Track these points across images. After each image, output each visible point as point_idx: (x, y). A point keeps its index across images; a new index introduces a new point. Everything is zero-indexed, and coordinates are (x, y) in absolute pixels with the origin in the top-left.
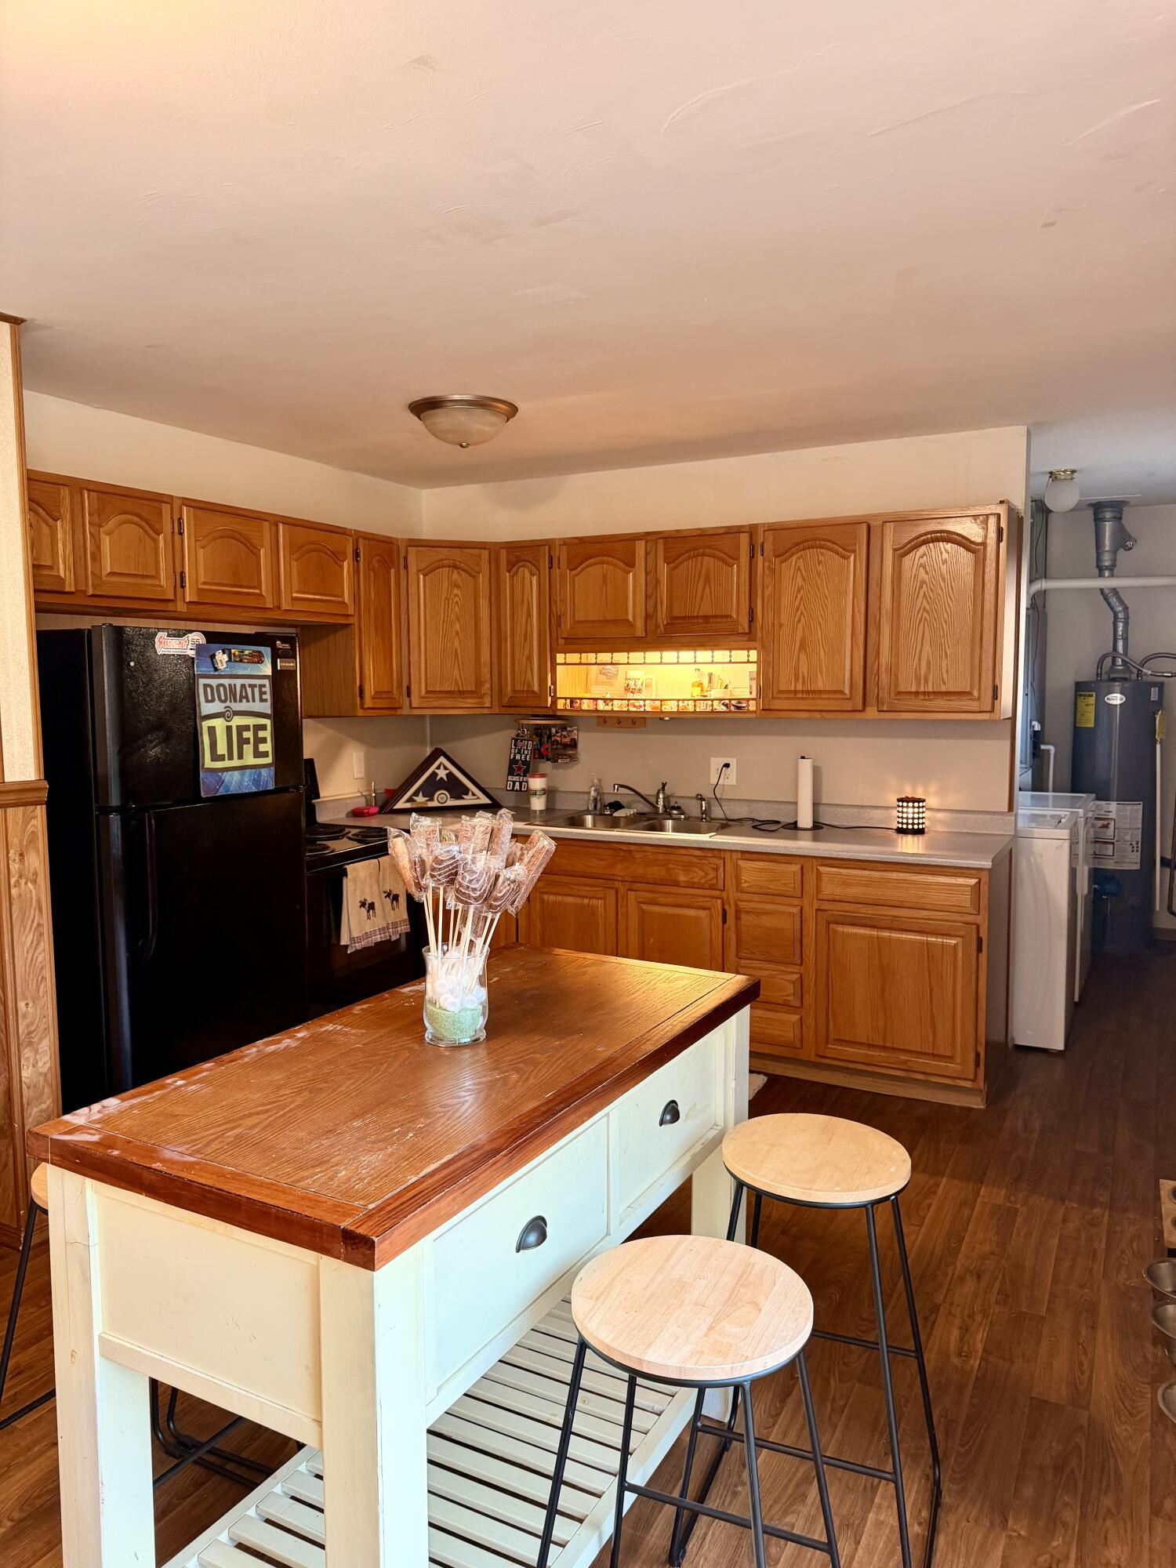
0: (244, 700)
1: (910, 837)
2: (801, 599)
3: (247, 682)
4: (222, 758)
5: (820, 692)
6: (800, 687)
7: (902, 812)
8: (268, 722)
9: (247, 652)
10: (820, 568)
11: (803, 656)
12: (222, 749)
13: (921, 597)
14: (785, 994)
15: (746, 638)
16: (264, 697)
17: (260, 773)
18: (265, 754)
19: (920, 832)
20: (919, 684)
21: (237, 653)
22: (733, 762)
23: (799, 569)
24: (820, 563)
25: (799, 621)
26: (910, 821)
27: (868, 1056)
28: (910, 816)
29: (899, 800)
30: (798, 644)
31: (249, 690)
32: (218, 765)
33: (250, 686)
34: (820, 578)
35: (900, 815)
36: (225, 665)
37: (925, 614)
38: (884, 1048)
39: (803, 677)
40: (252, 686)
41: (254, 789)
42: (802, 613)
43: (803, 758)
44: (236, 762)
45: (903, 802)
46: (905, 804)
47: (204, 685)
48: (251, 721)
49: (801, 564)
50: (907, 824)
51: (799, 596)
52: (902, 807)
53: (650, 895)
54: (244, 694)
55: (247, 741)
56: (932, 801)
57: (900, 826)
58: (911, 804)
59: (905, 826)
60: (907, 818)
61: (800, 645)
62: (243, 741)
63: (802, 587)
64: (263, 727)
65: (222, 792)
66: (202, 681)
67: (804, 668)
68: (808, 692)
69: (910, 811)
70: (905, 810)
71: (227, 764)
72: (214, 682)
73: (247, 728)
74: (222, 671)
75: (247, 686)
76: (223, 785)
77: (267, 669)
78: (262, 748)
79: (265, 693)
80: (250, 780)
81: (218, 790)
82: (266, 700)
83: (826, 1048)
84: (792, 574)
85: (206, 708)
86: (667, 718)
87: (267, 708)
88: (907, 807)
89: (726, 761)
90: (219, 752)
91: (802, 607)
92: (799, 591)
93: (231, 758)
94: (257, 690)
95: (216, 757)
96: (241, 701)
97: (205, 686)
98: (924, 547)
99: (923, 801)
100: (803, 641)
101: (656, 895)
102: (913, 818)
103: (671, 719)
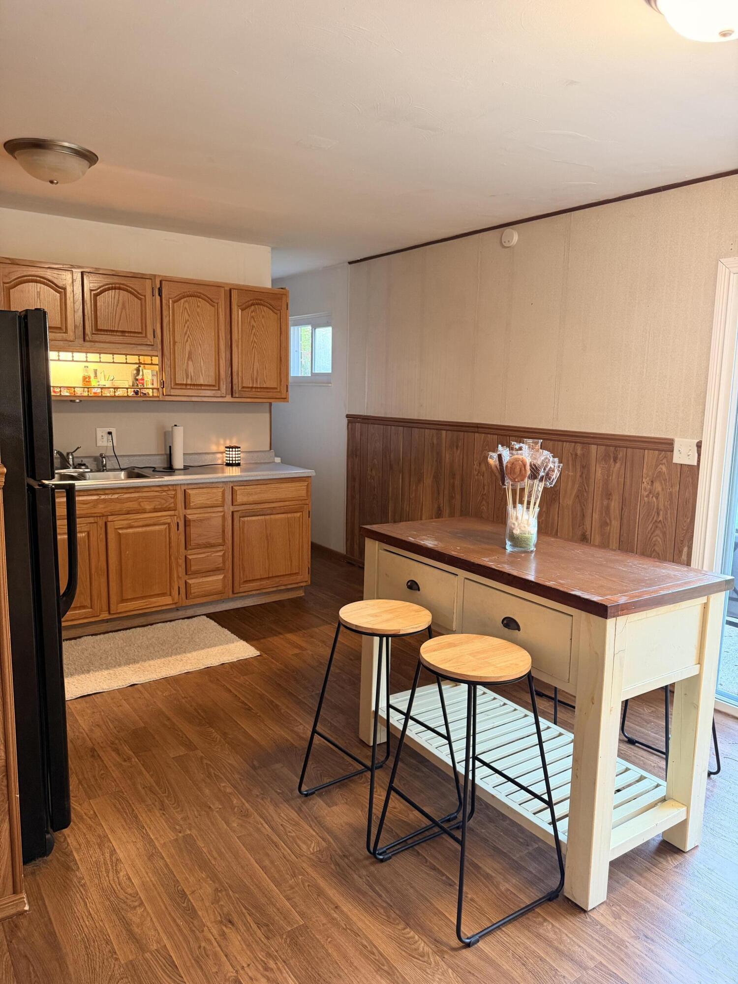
1: (234, 468)
2: (188, 327)
5: (201, 385)
6: (189, 382)
7: (229, 454)
10: (198, 310)
11: (190, 363)
13: (252, 335)
14: (217, 564)
15: (150, 349)
19: (238, 465)
20: (253, 383)
22: (113, 430)
23: (186, 308)
24: (198, 306)
25: (187, 341)
26: (234, 459)
27: (261, 585)
28: (234, 456)
29: (227, 447)
30: (187, 356)
34: (199, 316)
35: (228, 456)
37: (255, 345)
38: (268, 578)
39: (191, 377)
42: (189, 336)
43: (175, 426)
45: (229, 448)
46: (231, 450)
49: (187, 305)
50: (232, 460)
51: (186, 325)
52: (229, 451)
53: (125, 522)
56: (244, 447)
57: (228, 462)
58: (234, 450)
59: (231, 462)
60: (232, 457)
61: (189, 356)
63: (188, 320)
67: (191, 370)
68: (194, 385)
69: (233, 454)
70: (231, 453)
83: (240, 587)
84: (181, 311)
86: (78, 401)
88: (232, 451)
89: (109, 430)
91: (188, 332)
92: (186, 322)
98: (253, 307)
99: (240, 448)
100: (190, 353)
101: (130, 522)
102: (235, 457)
103: (81, 401)
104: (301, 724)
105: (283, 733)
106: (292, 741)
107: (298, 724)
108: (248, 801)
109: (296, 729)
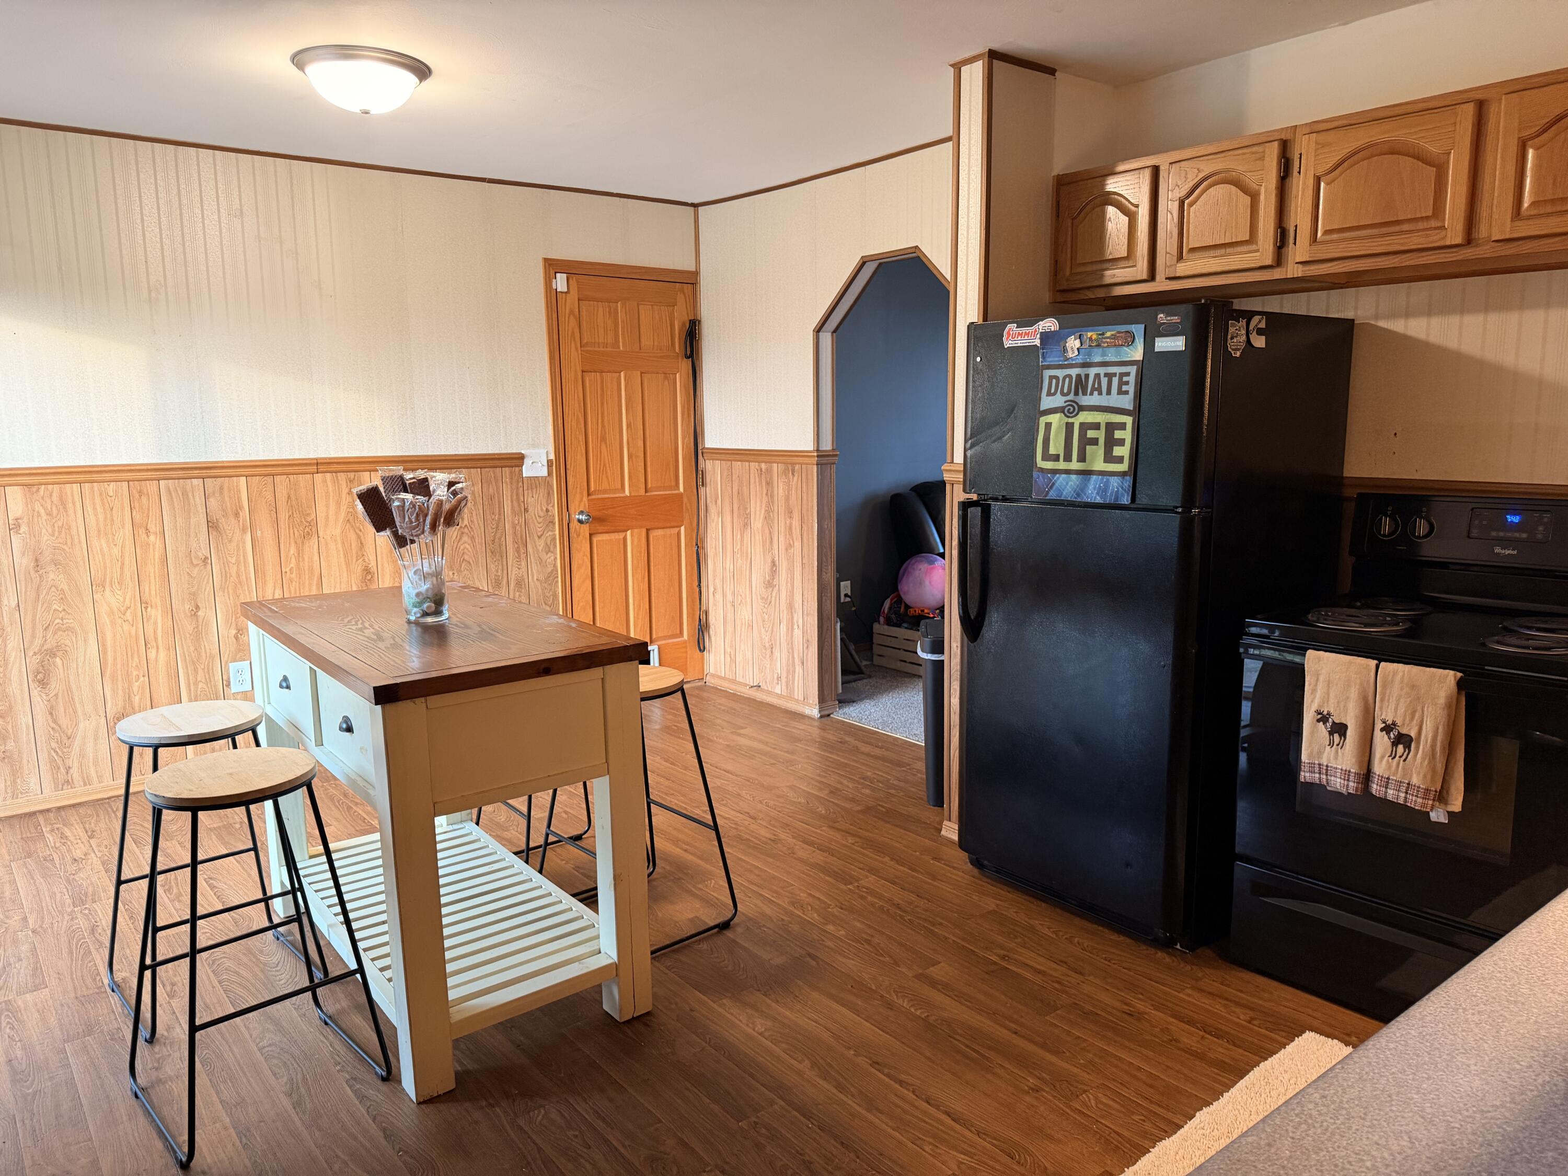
0: (1096, 393)
3: (1102, 371)
4: (1056, 458)
8: (1129, 420)
9: (1108, 334)
12: (1056, 447)
16: (1124, 388)
17: (1108, 480)
18: (1120, 460)
21: (1094, 337)
31: (1104, 381)
32: (1049, 465)
33: (1106, 375)
36: (1076, 353)
40: (1110, 376)
41: (1099, 500)
44: (1075, 465)
47: (1050, 376)
48: (1101, 418)
54: (1096, 386)
55: (1094, 442)
62: (1086, 442)
64: (1122, 426)
65: (1052, 495)
66: (1047, 373)
71: (1062, 465)
72: (1060, 373)
73: (1096, 426)
74: (1073, 360)
75: (1102, 376)
76: (1054, 488)
77: (1137, 353)
78: (1118, 451)
79: (1127, 383)
80: (1094, 489)
81: (1047, 493)
82: (1127, 393)
85: (1047, 403)
87: (1127, 402)
90: (1052, 451)
93: (1068, 458)
94: (1115, 381)
95: (1046, 457)
96: (1091, 394)
97: (1051, 378)
104: (761, 1034)
105: (788, 1013)
106: (769, 1002)
107: (767, 1034)
108: (800, 917)
109: (769, 1023)
